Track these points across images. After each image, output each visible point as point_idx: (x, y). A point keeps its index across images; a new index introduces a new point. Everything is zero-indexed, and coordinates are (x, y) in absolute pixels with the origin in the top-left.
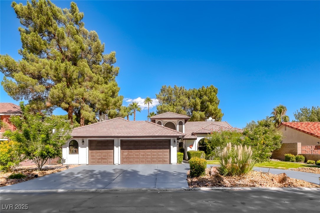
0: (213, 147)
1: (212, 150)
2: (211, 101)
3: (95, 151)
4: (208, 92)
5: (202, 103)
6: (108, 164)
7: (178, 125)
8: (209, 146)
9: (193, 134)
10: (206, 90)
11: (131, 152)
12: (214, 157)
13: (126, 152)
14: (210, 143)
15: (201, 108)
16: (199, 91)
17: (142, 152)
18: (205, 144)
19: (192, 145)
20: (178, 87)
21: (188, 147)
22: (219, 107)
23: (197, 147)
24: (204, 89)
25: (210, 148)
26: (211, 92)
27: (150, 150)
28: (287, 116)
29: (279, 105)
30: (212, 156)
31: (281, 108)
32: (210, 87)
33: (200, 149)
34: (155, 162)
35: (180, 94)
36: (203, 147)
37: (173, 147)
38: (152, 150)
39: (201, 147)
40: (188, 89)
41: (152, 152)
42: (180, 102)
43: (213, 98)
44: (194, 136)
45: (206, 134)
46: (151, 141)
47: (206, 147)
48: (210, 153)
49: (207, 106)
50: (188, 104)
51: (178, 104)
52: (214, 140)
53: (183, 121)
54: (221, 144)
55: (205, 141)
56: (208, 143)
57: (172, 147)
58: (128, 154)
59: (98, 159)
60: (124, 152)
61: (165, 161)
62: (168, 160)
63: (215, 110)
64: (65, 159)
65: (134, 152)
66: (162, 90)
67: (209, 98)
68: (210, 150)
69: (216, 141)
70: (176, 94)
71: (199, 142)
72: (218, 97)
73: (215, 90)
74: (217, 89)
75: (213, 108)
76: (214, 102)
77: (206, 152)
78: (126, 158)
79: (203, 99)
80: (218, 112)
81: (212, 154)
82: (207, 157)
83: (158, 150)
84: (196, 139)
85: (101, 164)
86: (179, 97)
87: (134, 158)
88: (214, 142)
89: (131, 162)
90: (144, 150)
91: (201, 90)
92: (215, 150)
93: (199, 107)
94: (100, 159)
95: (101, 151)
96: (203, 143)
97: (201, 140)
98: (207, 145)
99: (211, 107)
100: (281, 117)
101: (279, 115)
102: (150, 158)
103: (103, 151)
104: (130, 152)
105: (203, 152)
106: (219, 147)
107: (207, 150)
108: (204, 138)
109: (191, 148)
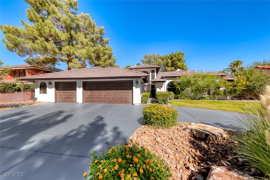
0: (183, 88)
1: (182, 91)
2: (179, 60)
3: (62, 91)
4: (177, 55)
5: (172, 62)
6: (72, 103)
7: (151, 73)
8: (178, 87)
9: (162, 78)
10: (175, 54)
11: (94, 93)
12: (183, 97)
13: (89, 93)
14: (180, 84)
15: (171, 65)
16: (170, 55)
17: (104, 93)
18: (175, 86)
19: (161, 87)
20: (156, 55)
21: (157, 89)
22: (185, 64)
23: (167, 88)
24: (174, 54)
25: (179, 89)
26: (179, 55)
27: (112, 91)
28: (243, 67)
29: (236, 60)
30: (181, 96)
31: (238, 62)
32: (178, 52)
33: (169, 90)
34: (116, 102)
35: (157, 59)
36: (171, 88)
37: (136, 88)
38: (114, 91)
39: (170, 88)
40: (162, 55)
41: (115, 93)
42: (156, 62)
43: (181, 58)
44: (163, 79)
45: (176, 77)
46: (113, 82)
47: (176, 88)
48: (179, 94)
49: (176, 63)
50: (162, 63)
51: (155, 63)
52: (184, 82)
53: (155, 70)
54: (192, 85)
55: (174, 83)
56: (177, 85)
57: (134, 88)
58: (91, 94)
59: (64, 98)
60: (87, 93)
61: (127, 102)
62: (131, 100)
63: (182, 65)
64: (37, 98)
65: (96, 93)
66: (145, 57)
67: (177, 58)
68: (179, 91)
69: (186, 83)
70: (154, 58)
71: (168, 85)
72: (184, 58)
73: (182, 54)
74: (183, 53)
75: (181, 64)
76: (181, 61)
77: (175, 93)
78: (89, 97)
79: (173, 59)
80: (184, 66)
81: (182, 95)
82: (177, 96)
83: (120, 91)
84: (165, 82)
85: (66, 102)
86: (156, 60)
87: (96, 97)
88: (184, 84)
89: (94, 101)
90: (107, 91)
91: (172, 54)
92: (185, 91)
93: (170, 64)
94: (66, 98)
95: (67, 91)
96: (172, 85)
97: (170, 83)
98: (177, 86)
99: (179, 64)
100: (238, 68)
101: (236, 67)
102: (112, 98)
103: (68, 91)
104: (92, 93)
105: (172, 92)
106: (190, 89)
107: (176, 91)
108: (173, 80)
109: (160, 89)
